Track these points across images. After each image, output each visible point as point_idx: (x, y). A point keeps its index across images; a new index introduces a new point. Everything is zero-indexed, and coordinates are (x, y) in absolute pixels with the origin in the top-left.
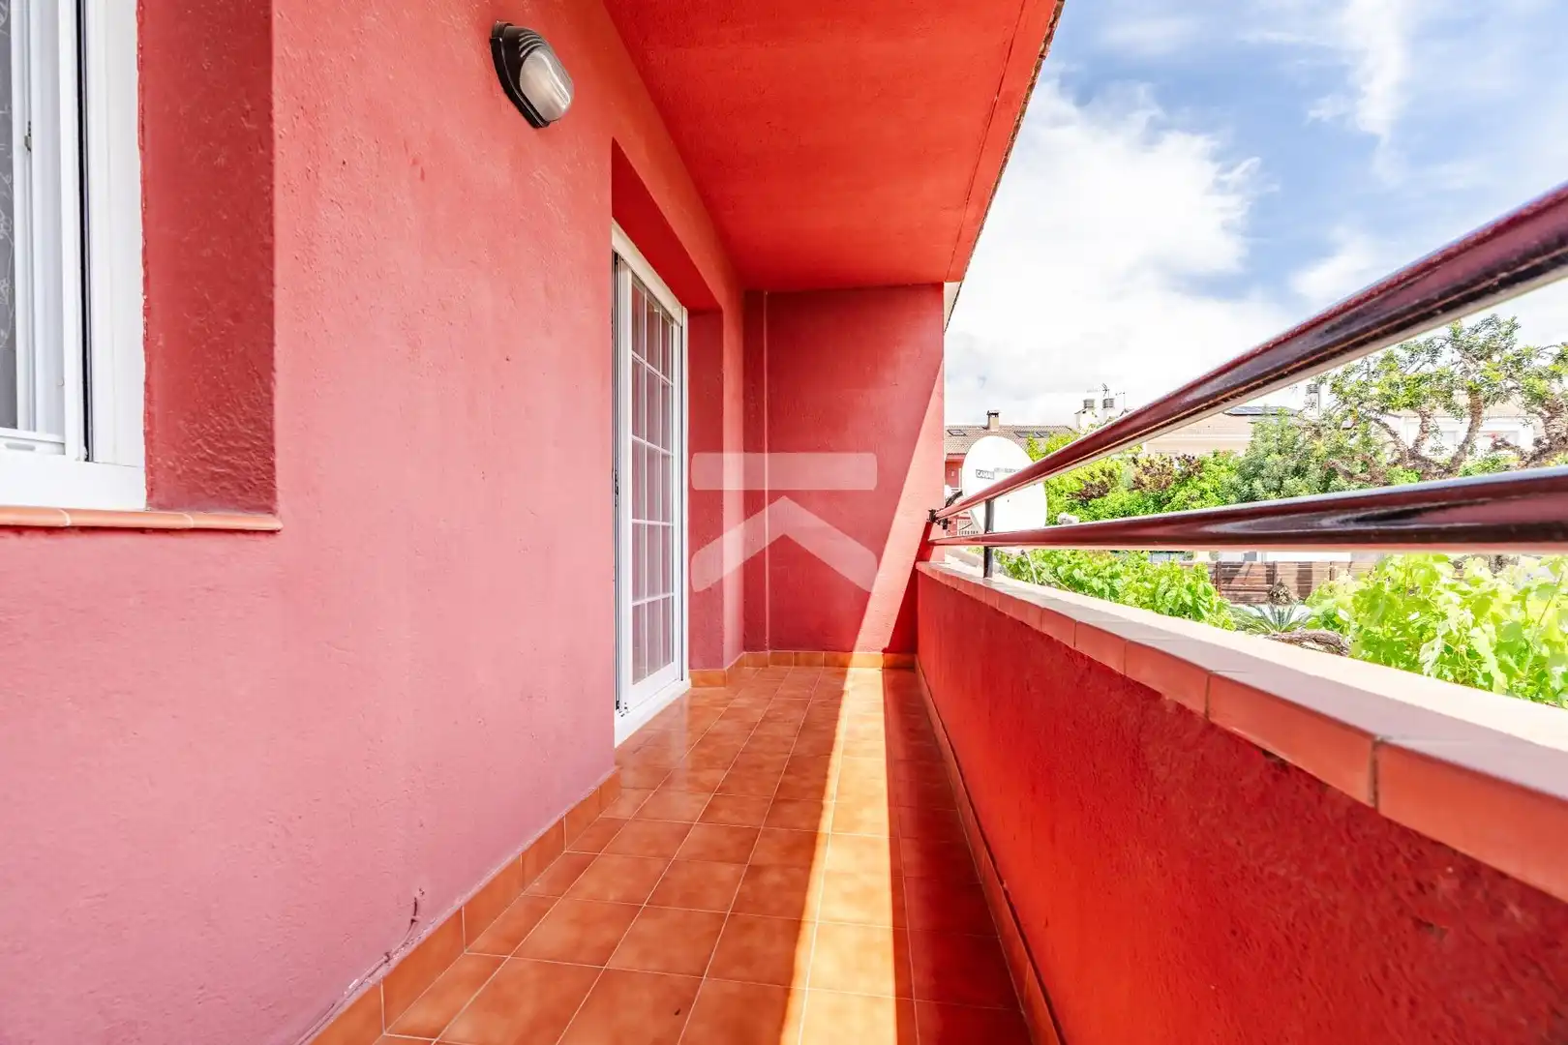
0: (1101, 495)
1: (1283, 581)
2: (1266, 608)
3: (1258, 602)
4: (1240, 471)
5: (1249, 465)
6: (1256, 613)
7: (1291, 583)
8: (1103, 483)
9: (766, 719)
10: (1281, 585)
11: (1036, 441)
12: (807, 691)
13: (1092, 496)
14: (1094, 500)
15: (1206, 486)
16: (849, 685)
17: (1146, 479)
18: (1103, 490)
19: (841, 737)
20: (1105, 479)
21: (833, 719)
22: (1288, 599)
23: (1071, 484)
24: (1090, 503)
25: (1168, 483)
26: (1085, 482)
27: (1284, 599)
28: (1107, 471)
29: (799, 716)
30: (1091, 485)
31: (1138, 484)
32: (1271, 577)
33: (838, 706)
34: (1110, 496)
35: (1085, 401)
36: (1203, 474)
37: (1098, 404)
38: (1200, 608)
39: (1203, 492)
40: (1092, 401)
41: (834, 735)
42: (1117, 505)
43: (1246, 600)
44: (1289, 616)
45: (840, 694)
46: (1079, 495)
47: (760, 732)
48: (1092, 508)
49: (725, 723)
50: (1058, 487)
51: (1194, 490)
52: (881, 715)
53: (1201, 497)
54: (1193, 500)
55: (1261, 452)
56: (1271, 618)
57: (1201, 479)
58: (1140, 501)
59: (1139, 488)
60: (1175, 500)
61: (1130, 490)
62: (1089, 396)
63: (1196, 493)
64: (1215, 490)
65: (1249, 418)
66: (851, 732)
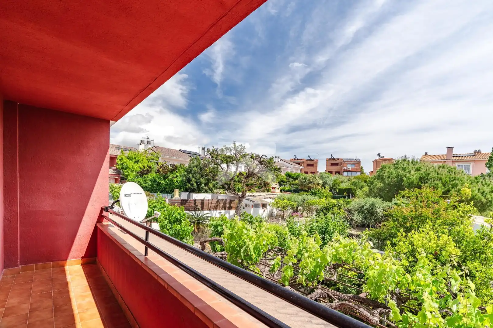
0: (147, 174)
1: (198, 205)
2: (194, 212)
3: (192, 210)
4: (187, 171)
5: (189, 169)
6: (191, 214)
7: (199, 204)
8: (147, 169)
9: (32, 310)
10: (197, 206)
11: (124, 152)
12: (49, 286)
13: (144, 174)
14: (145, 175)
15: (178, 174)
16: (69, 278)
17: (161, 170)
18: (148, 172)
19: (76, 311)
20: (148, 168)
21: (68, 300)
22: (199, 209)
23: (137, 169)
24: (143, 176)
25: (167, 172)
26: (142, 169)
27: (198, 209)
28: (149, 166)
29: (50, 303)
30: (144, 170)
31: (158, 171)
32: (195, 203)
33: (68, 292)
34: (150, 174)
35: (141, 141)
36: (177, 170)
37: (146, 142)
38: (182, 219)
39: (177, 176)
40: (144, 141)
41: (72, 310)
42: (152, 178)
43: (189, 210)
44: (199, 214)
45: (66, 284)
46: (140, 173)
47: (32, 320)
48: (144, 178)
49: (8, 319)
50: (132, 169)
51: (174, 175)
52: (90, 292)
53: (176, 177)
54: (174, 178)
55: (192, 166)
56: (195, 214)
57: (176, 172)
58: (159, 177)
59: (159, 173)
60: (169, 178)
61: (156, 173)
62: (143, 140)
63: (175, 176)
64: (180, 175)
65: (188, 155)
66: (79, 306)
